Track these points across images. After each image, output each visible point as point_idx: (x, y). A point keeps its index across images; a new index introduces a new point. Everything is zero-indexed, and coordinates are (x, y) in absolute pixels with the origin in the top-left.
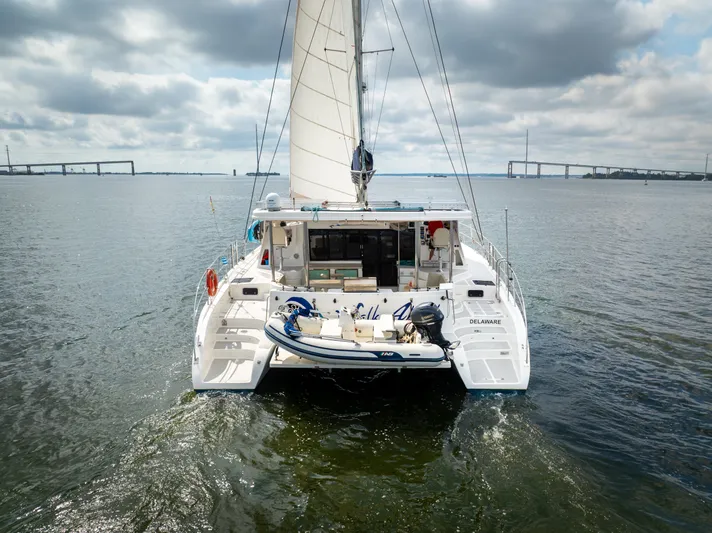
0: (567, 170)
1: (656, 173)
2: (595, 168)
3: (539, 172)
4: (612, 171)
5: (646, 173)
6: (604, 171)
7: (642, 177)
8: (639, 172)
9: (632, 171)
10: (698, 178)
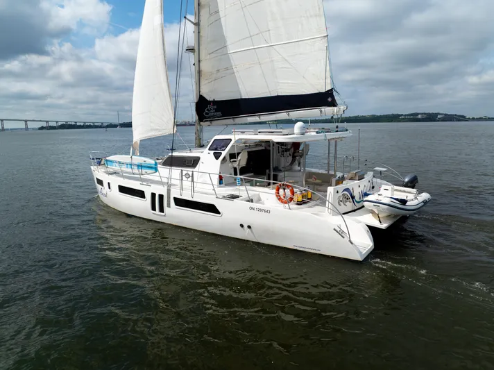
0: (26, 125)
1: (88, 124)
2: (47, 122)
3: (3, 127)
4: (60, 124)
5: (82, 124)
6: (54, 124)
7: (80, 127)
8: (78, 124)
9: (74, 123)
10: (115, 126)
